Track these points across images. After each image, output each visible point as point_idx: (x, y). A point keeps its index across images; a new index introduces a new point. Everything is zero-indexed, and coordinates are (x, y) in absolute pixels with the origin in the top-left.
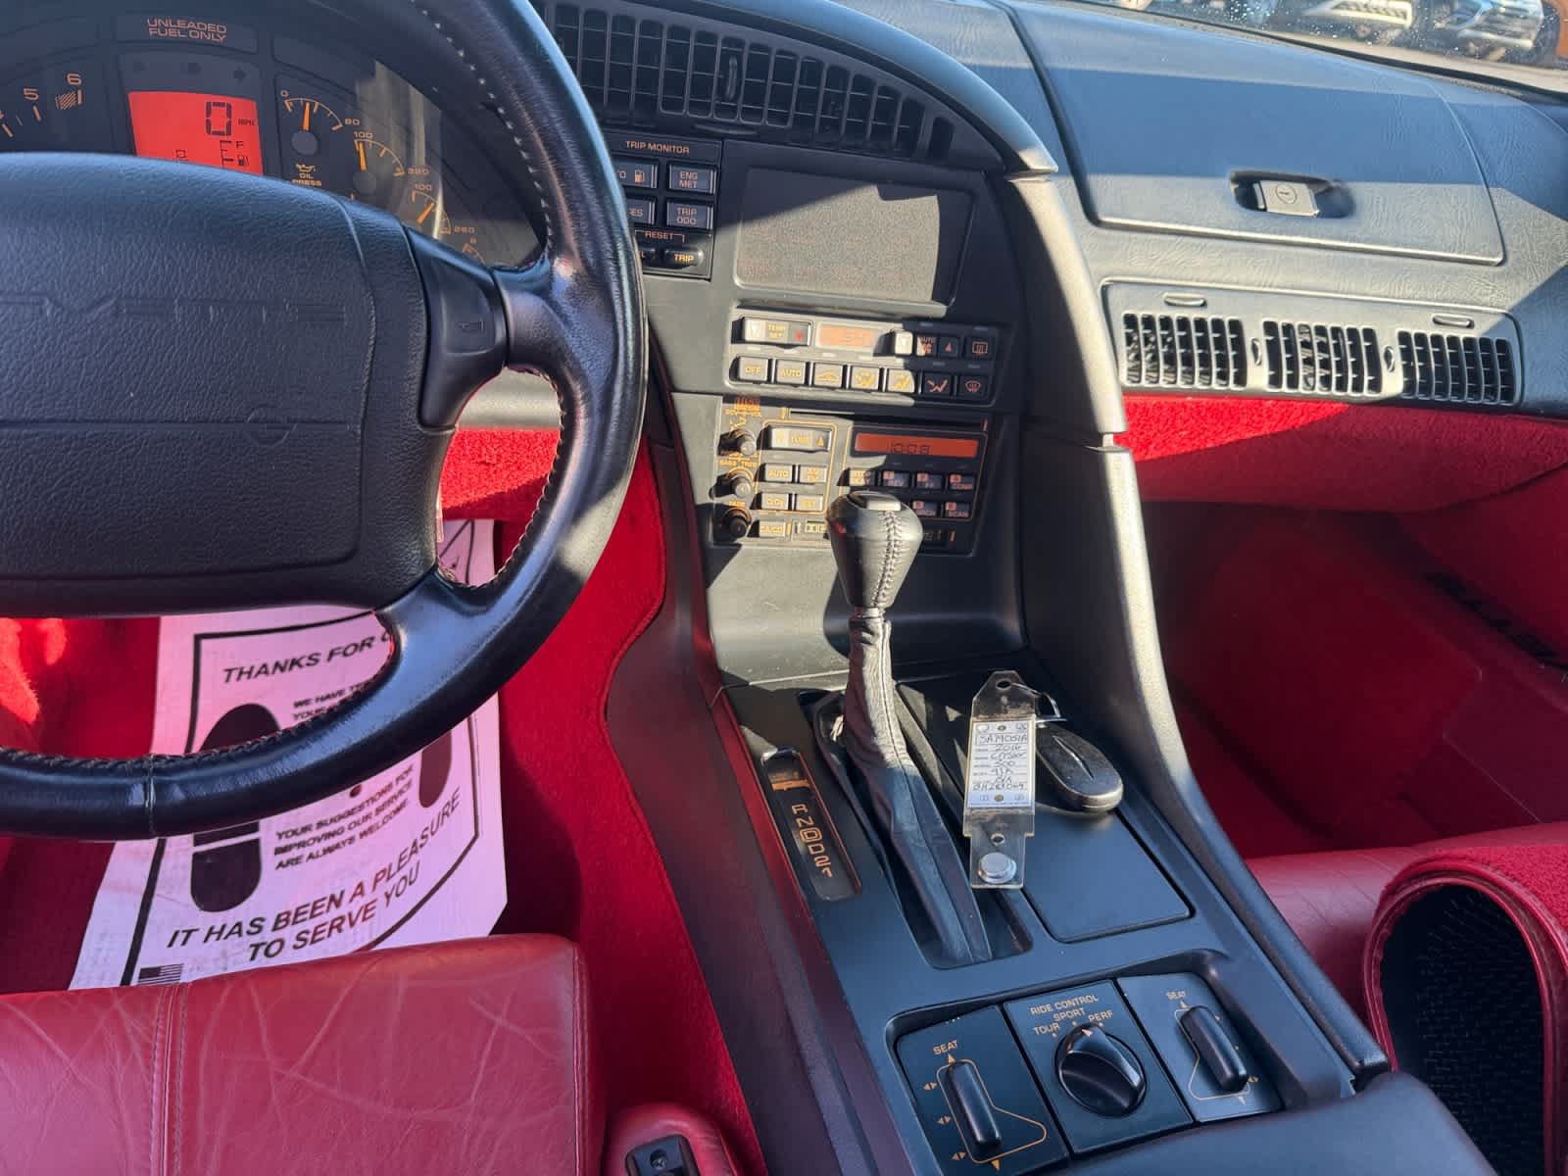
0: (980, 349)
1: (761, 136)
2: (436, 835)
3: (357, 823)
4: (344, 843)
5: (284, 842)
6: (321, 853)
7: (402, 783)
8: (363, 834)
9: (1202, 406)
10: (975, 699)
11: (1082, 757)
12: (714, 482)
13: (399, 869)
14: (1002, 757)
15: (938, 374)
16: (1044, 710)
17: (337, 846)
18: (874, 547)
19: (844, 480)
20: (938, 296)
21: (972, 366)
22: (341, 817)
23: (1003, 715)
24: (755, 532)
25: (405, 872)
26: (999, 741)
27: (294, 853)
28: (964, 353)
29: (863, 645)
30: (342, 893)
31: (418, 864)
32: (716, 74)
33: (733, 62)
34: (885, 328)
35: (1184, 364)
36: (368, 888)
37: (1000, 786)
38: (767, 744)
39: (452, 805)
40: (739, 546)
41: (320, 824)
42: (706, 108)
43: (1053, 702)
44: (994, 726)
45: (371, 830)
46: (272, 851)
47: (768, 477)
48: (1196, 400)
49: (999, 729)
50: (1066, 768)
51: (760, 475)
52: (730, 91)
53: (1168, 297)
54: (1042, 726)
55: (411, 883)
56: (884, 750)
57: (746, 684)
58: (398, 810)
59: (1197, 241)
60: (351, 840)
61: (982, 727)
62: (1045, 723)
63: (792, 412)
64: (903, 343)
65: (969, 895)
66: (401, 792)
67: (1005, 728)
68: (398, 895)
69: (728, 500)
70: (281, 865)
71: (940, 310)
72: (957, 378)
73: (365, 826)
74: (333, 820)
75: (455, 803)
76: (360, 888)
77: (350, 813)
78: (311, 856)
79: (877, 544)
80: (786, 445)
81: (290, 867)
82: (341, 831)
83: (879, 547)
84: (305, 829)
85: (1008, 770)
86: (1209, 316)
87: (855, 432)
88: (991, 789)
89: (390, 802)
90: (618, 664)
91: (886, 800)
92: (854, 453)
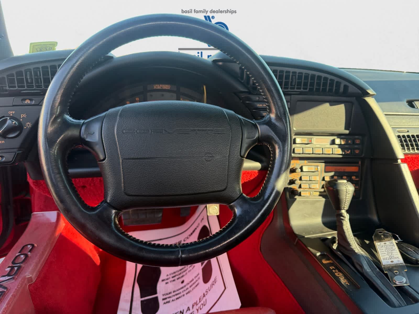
0: (358, 142)
1: (301, 93)
2: (210, 291)
3: (184, 291)
4: (182, 296)
5: (164, 297)
6: (175, 299)
7: (196, 279)
8: (187, 294)
9: (413, 158)
10: (373, 237)
11: (413, 249)
12: (288, 181)
13: (200, 302)
14: (388, 251)
15: (348, 149)
16: (396, 239)
17: (180, 297)
18: (342, 192)
19: (323, 179)
20: (346, 129)
21: (356, 146)
22: (179, 289)
23: (383, 240)
24: (300, 195)
25: (202, 302)
26: (386, 247)
27: (168, 300)
28: (354, 143)
29: (342, 220)
30: (183, 310)
31: (206, 300)
32: (290, 80)
33: (294, 77)
34: (332, 138)
35: (406, 146)
36: (191, 308)
37: (391, 258)
38: (317, 251)
39: (215, 281)
40: (296, 199)
41: (174, 292)
42: (287, 88)
43: (397, 236)
44: (382, 243)
45: (189, 292)
46: (162, 299)
47: (303, 179)
48: (411, 156)
49: (384, 244)
50: (409, 253)
51: (301, 179)
52: (294, 84)
53: (398, 130)
54: (397, 242)
55: (204, 305)
56: (354, 249)
57: (304, 237)
58: (197, 286)
59: (402, 116)
60: (184, 295)
61: (379, 244)
62: (397, 241)
63: (308, 162)
64: (338, 141)
65: (394, 288)
66: (197, 281)
67: (386, 243)
68: (201, 309)
69: (292, 186)
70: (165, 303)
71: (347, 132)
72: (352, 150)
73: (188, 291)
74: (177, 290)
75: (216, 281)
76: (189, 309)
77: (182, 288)
78: (173, 300)
79: (343, 191)
80: (307, 170)
81: (167, 304)
82: (180, 293)
83: (344, 192)
84: (170, 293)
85: (392, 254)
86: (410, 134)
87: (325, 166)
88: (388, 259)
89: (194, 284)
90: (262, 236)
91: (359, 263)
92: (326, 172)
